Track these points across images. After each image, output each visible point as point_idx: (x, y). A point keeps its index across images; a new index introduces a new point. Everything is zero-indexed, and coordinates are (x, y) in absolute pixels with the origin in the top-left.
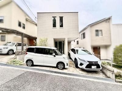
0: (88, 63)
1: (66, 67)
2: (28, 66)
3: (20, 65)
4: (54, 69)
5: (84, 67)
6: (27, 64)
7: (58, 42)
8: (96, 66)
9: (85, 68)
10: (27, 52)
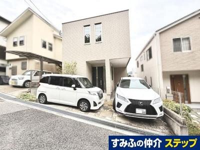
0: (130, 103)
1: (92, 108)
2: (40, 103)
3: (31, 100)
4: (74, 109)
5: (122, 109)
6: (39, 100)
7: (97, 68)
8: (145, 110)
9: (124, 112)
10: (40, 83)
